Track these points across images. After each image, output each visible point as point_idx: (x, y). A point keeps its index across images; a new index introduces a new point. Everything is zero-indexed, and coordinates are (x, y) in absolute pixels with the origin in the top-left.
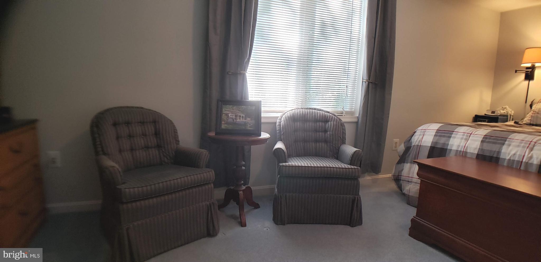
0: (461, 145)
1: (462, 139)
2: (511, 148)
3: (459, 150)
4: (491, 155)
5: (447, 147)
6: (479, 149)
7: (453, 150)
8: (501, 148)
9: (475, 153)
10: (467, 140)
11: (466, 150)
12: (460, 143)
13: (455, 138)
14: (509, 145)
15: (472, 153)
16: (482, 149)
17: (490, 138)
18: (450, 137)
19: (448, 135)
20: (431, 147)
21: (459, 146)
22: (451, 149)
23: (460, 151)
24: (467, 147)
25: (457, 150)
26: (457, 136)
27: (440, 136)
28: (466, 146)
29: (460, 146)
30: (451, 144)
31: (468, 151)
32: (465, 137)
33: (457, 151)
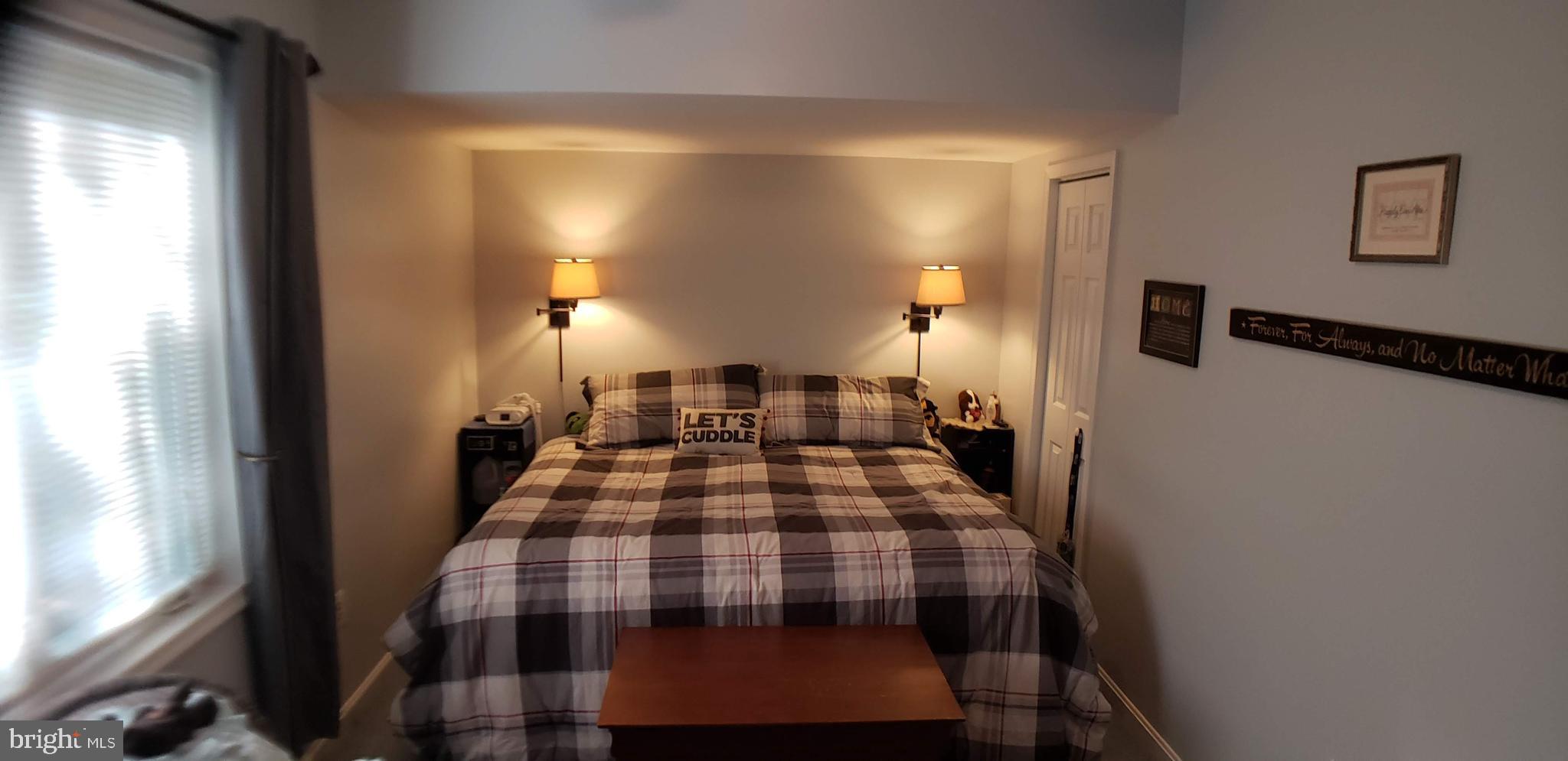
0: (604, 596)
1: (599, 578)
2: (719, 578)
3: (604, 610)
4: (684, 606)
5: (567, 609)
6: (651, 596)
7: (585, 613)
8: (700, 585)
9: (646, 608)
10: (613, 579)
11: (621, 606)
12: (600, 590)
13: (580, 580)
14: (714, 574)
15: (640, 610)
16: (659, 596)
17: (666, 565)
18: (564, 580)
19: (558, 574)
20: (517, 617)
21: (598, 600)
22: (580, 613)
23: (608, 613)
24: (622, 598)
25: (597, 612)
26: (584, 573)
27: (536, 581)
28: (618, 595)
29: (601, 598)
30: (573, 600)
31: (628, 608)
32: (605, 573)
33: (599, 614)
